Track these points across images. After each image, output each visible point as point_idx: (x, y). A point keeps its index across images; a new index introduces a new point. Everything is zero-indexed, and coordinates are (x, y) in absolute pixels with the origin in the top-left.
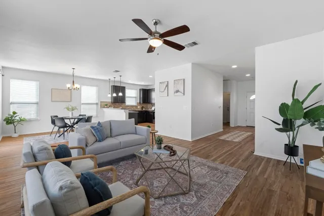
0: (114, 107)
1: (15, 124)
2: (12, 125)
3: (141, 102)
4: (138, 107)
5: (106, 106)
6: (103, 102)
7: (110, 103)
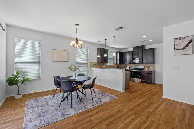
0: (100, 67)
1: (19, 84)
2: (16, 85)
3: (118, 63)
4: (116, 67)
5: (94, 66)
6: (92, 62)
7: (96, 63)
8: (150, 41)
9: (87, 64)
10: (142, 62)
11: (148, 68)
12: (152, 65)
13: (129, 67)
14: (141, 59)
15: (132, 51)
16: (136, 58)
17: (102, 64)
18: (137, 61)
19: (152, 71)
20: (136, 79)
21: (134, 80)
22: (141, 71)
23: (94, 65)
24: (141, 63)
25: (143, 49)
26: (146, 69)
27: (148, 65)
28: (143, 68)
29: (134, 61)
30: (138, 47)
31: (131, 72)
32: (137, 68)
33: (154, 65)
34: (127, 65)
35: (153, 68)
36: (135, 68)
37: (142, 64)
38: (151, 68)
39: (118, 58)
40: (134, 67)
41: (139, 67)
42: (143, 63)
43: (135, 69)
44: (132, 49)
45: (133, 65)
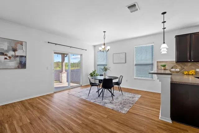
7: (173, 63)
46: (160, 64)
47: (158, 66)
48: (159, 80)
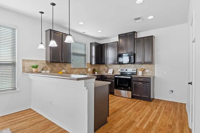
3: (94, 63)
4: (89, 70)
5: (34, 70)
6: (28, 61)
7: (43, 64)
8: (149, 18)
9: (13, 64)
10: (133, 61)
11: (144, 71)
12: (148, 66)
13: (112, 70)
14: (132, 55)
15: (117, 42)
16: (124, 55)
17: (57, 65)
18: (125, 59)
19: (150, 78)
20: (123, 92)
21: (120, 93)
22: (132, 77)
23: (33, 67)
24: (132, 63)
25: (135, 38)
26: (140, 74)
27: (144, 66)
28: (135, 72)
29: (121, 60)
30: (126, 34)
31: (116, 79)
32: (125, 71)
33: (152, 65)
34: (108, 66)
35: (151, 72)
36: (122, 71)
37: (133, 65)
38: (147, 71)
39: (94, 54)
40: (119, 70)
41: (128, 69)
42: (134, 63)
43: (122, 74)
44: (116, 39)
45: (118, 66)
46: (27, 64)
47: (24, 68)
48: (85, 87)
